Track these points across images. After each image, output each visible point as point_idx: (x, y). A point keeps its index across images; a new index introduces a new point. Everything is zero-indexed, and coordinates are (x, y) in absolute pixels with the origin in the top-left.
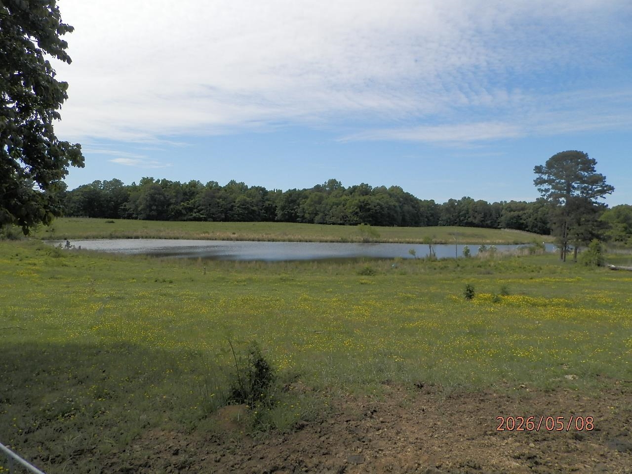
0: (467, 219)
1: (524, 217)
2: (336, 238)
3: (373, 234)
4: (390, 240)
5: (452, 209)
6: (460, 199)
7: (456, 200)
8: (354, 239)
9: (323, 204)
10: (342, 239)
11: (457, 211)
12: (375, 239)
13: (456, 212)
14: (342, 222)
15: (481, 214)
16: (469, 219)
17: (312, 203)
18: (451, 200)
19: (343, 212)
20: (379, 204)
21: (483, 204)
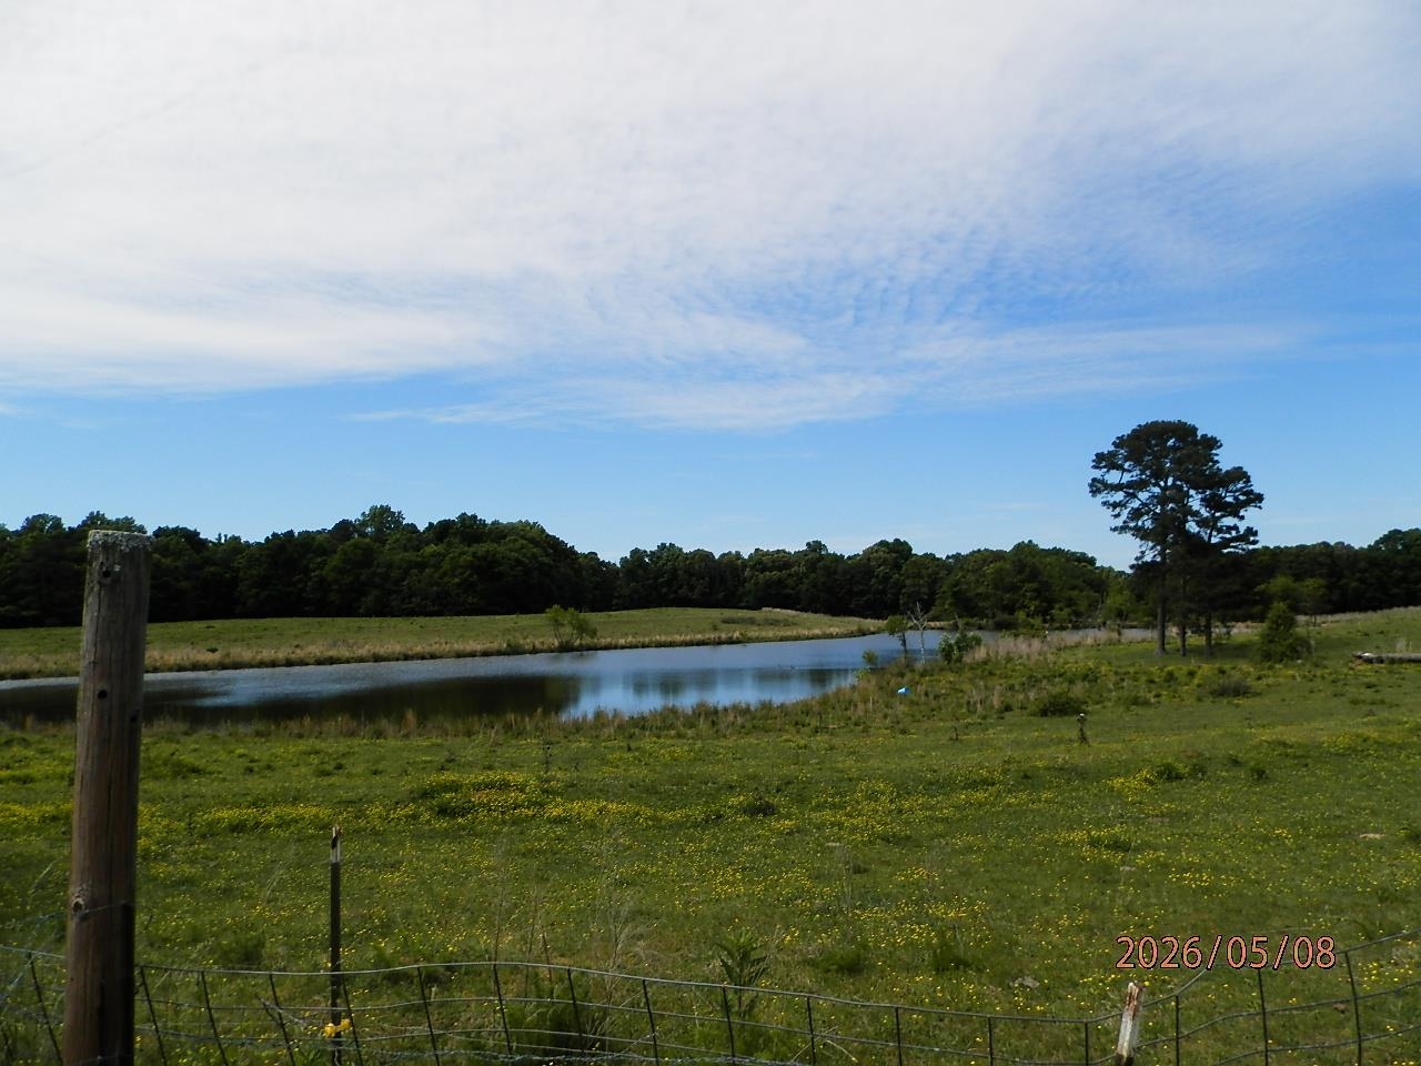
0: (676, 592)
1: (790, 582)
2: (495, 646)
3: (582, 629)
4: (622, 641)
5: (640, 572)
6: (655, 548)
7: (645, 552)
8: (538, 645)
9: (378, 566)
10: (509, 645)
11: (651, 576)
12: (587, 640)
13: (649, 579)
14: (436, 608)
15: (703, 578)
16: (680, 592)
17: (349, 567)
18: (635, 552)
19: (438, 584)
20: (518, 562)
21: (702, 556)
